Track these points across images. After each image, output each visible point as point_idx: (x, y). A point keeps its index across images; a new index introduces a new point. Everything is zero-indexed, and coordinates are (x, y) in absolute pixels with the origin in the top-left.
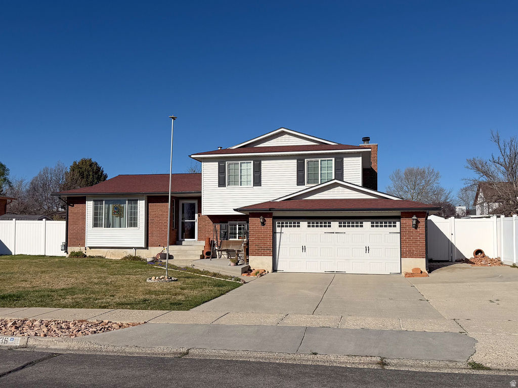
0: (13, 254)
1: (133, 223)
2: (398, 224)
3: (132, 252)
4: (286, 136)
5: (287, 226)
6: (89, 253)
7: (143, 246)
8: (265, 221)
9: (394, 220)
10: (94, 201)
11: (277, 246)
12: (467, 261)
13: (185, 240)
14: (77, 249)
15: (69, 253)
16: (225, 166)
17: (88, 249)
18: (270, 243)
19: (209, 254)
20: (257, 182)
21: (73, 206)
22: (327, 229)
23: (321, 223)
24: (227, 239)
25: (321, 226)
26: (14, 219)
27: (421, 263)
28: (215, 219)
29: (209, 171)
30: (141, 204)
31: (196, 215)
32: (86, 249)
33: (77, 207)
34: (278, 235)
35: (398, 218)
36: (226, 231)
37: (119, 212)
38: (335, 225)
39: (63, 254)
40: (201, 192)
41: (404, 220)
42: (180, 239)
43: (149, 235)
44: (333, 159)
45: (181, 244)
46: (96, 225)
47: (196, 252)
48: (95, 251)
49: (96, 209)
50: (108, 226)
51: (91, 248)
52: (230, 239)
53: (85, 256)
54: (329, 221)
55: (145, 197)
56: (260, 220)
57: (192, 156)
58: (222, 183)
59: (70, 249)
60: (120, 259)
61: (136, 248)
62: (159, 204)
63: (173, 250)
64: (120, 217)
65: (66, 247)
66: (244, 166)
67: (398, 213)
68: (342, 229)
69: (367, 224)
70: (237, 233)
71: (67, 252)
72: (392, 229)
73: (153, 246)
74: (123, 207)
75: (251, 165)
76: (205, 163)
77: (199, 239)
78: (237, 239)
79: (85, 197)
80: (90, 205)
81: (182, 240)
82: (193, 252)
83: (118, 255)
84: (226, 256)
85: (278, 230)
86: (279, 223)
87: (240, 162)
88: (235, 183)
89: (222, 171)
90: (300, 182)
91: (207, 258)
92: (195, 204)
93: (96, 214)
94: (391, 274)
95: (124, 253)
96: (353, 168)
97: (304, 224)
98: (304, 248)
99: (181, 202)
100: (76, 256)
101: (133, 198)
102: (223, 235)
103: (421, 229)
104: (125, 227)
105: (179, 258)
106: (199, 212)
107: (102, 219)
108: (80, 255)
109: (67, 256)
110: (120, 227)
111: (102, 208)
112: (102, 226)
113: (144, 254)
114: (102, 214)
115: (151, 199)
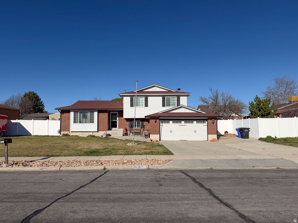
0: (32, 135)
1: (92, 121)
2: (206, 122)
3: (91, 134)
4: (156, 87)
5: (164, 123)
6: (71, 134)
7: (97, 131)
8: (156, 121)
9: (205, 121)
10: (74, 112)
11: (161, 131)
12: (222, 135)
13: (113, 128)
14: (65, 133)
15: (62, 134)
16: (133, 98)
17: (71, 132)
18: (158, 129)
19: (126, 134)
20: (146, 105)
21: (64, 114)
22: (180, 124)
24: (132, 128)
25: (178, 123)
26: (33, 120)
27: (215, 136)
28: (128, 120)
29: (127, 101)
30: (96, 114)
33: (66, 115)
34: (161, 126)
35: (207, 120)
37: (85, 117)
38: (183, 122)
39: (59, 134)
40: (123, 109)
41: (209, 121)
42: (111, 128)
43: (99, 126)
44: (176, 97)
45: (111, 130)
46: (74, 122)
47: (120, 133)
48: (74, 133)
49: (75, 115)
50: (80, 122)
51: (72, 132)
53: (70, 136)
54: (181, 121)
55: (97, 111)
56: (154, 120)
57: (120, 94)
58: (132, 105)
59: (62, 133)
61: (93, 132)
62: (104, 113)
63: (109, 132)
64: (86, 119)
65: (60, 132)
66: (141, 99)
67: (206, 118)
68: (186, 124)
69: (195, 122)
71: (61, 134)
72: (204, 124)
73: (100, 131)
74: (87, 114)
75: (144, 98)
76: (125, 97)
77: (119, 128)
78: (136, 128)
79: (70, 110)
80: (72, 114)
82: (119, 133)
83: (85, 135)
84: (132, 135)
85: (161, 124)
86: (161, 122)
87: (139, 97)
88: (137, 105)
89: (132, 101)
90: (164, 105)
91: (125, 136)
92: (117, 114)
93: (75, 117)
94: (204, 141)
95: (88, 134)
96: (184, 101)
97: (171, 122)
98: (171, 131)
99: (111, 113)
100: (65, 136)
101: (92, 111)
102: (131, 126)
103: (215, 124)
104: (88, 123)
105: (114, 136)
106: (119, 117)
107: (77, 120)
108: (67, 135)
109: (61, 135)
110: (86, 123)
111: (78, 115)
112: (77, 122)
113: (96, 134)
114: (78, 117)
115: (100, 112)
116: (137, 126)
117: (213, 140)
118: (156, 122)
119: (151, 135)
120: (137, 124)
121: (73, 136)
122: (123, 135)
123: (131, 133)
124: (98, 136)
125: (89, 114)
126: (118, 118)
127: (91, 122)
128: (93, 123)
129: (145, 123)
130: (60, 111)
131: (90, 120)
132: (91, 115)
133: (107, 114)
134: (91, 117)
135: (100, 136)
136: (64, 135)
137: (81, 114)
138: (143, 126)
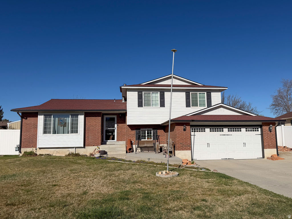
1: (74, 130)
2: (260, 129)
3: (73, 151)
5: (197, 131)
6: (39, 152)
7: (83, 146)
8: (186, 128)
9: (257, 127)
10: (44, 115)
11: (192, 144)
13: (108, 141)
14: (29, 150)
15: (23, 153)
16: (142, 94)
17: (38, 149)
18: (189, 142)
19: (130, 150)
20: (162, 104)
21: (27, 119)
22: (221, 133)
23: (218, 129)
24: (140, 140)
25: (218, 131)
27: (274, 151)
28: (133, 127)
29: (132, 97)
30: (81, 118)
31: (115, 125)
32: (36, 150)
33: (30, 120)
36: (139, 134)
37: (63, 123)
38: (226, 130)
39: (17, 153)
40: (126, 110)
41: (264, 127)
42: (104, 140)
43: (86, 139)
45: (105, 144)
46: (45, 132)
47: (122, 149)
48: (44, 151)
49: (45, 121)
50: (55, 132)
51: (40, 148)
52: (142, 140)
53: (36, 155)
54: (221, 128)
55: (84, 113)
56: (182, 127)
57: (122, 87)
58: (140, 105)
59: (23, 150)
60: (64, 155)
61: (76, 148)
62: (95, 118)
63: (102, 148)
64: (64, 127)
65: (19, 148)
66: (154, 95)
68: (230, 133)
69: (243, 130)
70: (146, 135)
71: (20, 152)
72: (257, 133)
73: (89, 145)
74: (66, 120)
75: (158, 94)
76: (129, 92)
77: (118, 140)
78: (146, 140)
79: (37, 113)
80: (41, 119)
81: (106, 141)
82: (118, 149)
83: (63, 153)
84: (140, 151)
85: (192, 133)
86: (192, 129)
87: (151, 92)
88: (148, 105)
89: (140, 97)
90: (188, 105)
91: (129, 152)
92: (114, 118)
93: (45, 124)
94: (258, 159)
95: (67, 152)
96: (216, 98)
97: (207, 130)
98: (208, 144)
99: (105, 117)
100: (28, 155)
101: (75, 114)
102: (137, 138)
103: (273, 132)
104: (68, 133)
105: (112, 153)
106: (118, 123)
107: (50, 128)
108: (31, 154)
109: (21, 155)
110: (64, 133)
111: (51, 121)
112: (50, 133)
113: (82, 152)
114: (50, 124)
115: (88, 115)
116: (146, 137)
117: (272, 158)
118: (185, 130)
119: (176, 152)
120: (148, 133)
121: (43, 155)
122: (127, 152)
123: (139, 149)
124: (84, 154)
125: (69, 120)
126: (116, 125)
127: (72, 132)
128: (77, 132)
129: (160, 132)
130: (21, 114)
131: (72, 128)
132: (72, 120)
133: (100, 118)
134: (72, 124)
135: (88, 155)
136: (26, 154)
137: (57, 119)
138: (156, 138)
